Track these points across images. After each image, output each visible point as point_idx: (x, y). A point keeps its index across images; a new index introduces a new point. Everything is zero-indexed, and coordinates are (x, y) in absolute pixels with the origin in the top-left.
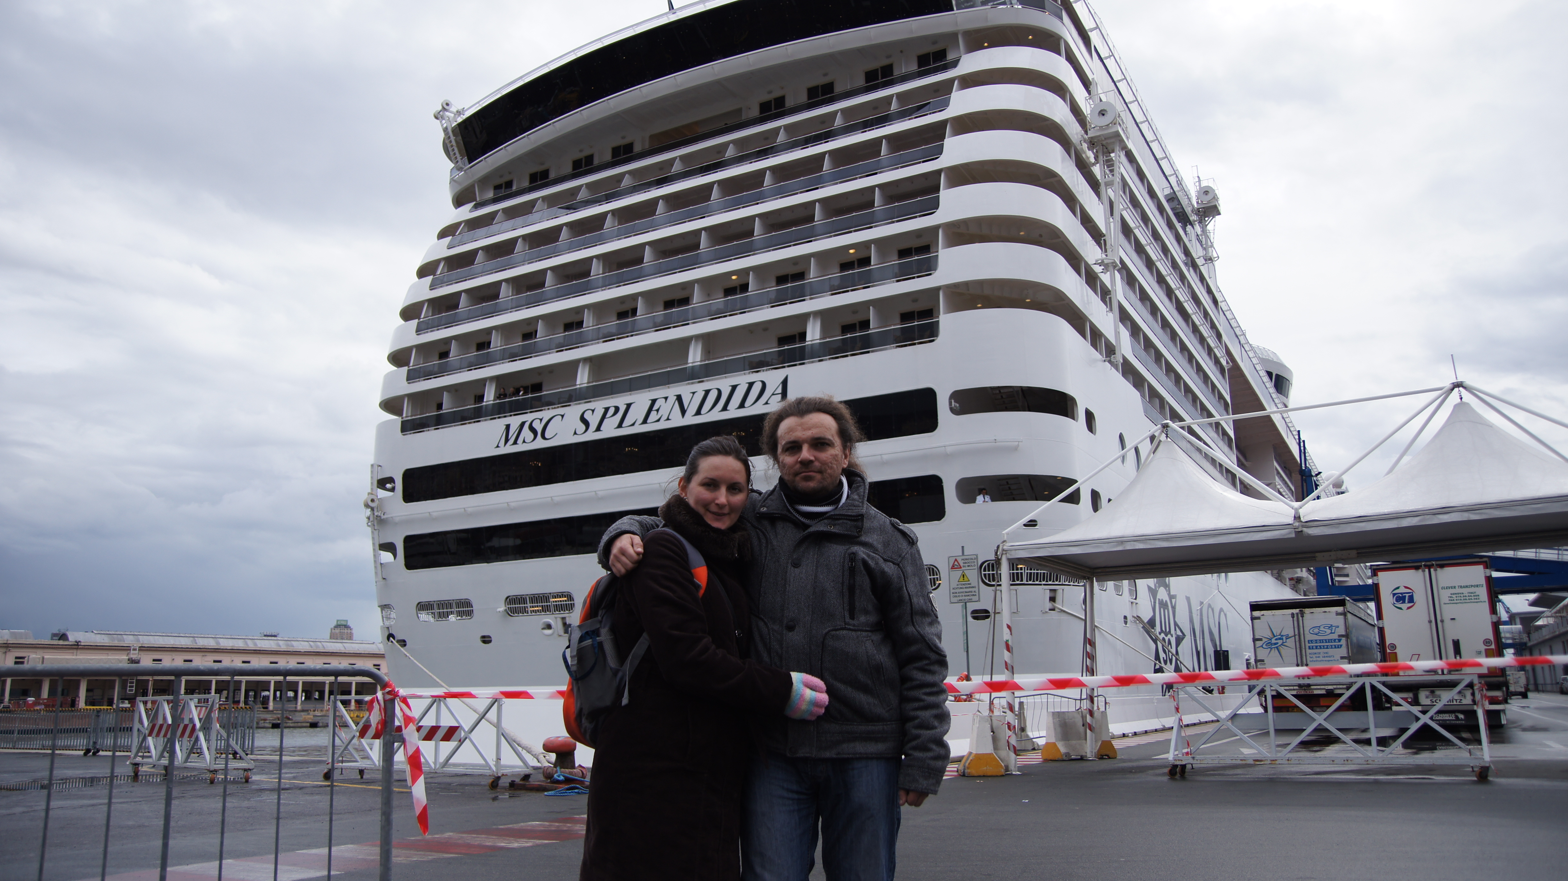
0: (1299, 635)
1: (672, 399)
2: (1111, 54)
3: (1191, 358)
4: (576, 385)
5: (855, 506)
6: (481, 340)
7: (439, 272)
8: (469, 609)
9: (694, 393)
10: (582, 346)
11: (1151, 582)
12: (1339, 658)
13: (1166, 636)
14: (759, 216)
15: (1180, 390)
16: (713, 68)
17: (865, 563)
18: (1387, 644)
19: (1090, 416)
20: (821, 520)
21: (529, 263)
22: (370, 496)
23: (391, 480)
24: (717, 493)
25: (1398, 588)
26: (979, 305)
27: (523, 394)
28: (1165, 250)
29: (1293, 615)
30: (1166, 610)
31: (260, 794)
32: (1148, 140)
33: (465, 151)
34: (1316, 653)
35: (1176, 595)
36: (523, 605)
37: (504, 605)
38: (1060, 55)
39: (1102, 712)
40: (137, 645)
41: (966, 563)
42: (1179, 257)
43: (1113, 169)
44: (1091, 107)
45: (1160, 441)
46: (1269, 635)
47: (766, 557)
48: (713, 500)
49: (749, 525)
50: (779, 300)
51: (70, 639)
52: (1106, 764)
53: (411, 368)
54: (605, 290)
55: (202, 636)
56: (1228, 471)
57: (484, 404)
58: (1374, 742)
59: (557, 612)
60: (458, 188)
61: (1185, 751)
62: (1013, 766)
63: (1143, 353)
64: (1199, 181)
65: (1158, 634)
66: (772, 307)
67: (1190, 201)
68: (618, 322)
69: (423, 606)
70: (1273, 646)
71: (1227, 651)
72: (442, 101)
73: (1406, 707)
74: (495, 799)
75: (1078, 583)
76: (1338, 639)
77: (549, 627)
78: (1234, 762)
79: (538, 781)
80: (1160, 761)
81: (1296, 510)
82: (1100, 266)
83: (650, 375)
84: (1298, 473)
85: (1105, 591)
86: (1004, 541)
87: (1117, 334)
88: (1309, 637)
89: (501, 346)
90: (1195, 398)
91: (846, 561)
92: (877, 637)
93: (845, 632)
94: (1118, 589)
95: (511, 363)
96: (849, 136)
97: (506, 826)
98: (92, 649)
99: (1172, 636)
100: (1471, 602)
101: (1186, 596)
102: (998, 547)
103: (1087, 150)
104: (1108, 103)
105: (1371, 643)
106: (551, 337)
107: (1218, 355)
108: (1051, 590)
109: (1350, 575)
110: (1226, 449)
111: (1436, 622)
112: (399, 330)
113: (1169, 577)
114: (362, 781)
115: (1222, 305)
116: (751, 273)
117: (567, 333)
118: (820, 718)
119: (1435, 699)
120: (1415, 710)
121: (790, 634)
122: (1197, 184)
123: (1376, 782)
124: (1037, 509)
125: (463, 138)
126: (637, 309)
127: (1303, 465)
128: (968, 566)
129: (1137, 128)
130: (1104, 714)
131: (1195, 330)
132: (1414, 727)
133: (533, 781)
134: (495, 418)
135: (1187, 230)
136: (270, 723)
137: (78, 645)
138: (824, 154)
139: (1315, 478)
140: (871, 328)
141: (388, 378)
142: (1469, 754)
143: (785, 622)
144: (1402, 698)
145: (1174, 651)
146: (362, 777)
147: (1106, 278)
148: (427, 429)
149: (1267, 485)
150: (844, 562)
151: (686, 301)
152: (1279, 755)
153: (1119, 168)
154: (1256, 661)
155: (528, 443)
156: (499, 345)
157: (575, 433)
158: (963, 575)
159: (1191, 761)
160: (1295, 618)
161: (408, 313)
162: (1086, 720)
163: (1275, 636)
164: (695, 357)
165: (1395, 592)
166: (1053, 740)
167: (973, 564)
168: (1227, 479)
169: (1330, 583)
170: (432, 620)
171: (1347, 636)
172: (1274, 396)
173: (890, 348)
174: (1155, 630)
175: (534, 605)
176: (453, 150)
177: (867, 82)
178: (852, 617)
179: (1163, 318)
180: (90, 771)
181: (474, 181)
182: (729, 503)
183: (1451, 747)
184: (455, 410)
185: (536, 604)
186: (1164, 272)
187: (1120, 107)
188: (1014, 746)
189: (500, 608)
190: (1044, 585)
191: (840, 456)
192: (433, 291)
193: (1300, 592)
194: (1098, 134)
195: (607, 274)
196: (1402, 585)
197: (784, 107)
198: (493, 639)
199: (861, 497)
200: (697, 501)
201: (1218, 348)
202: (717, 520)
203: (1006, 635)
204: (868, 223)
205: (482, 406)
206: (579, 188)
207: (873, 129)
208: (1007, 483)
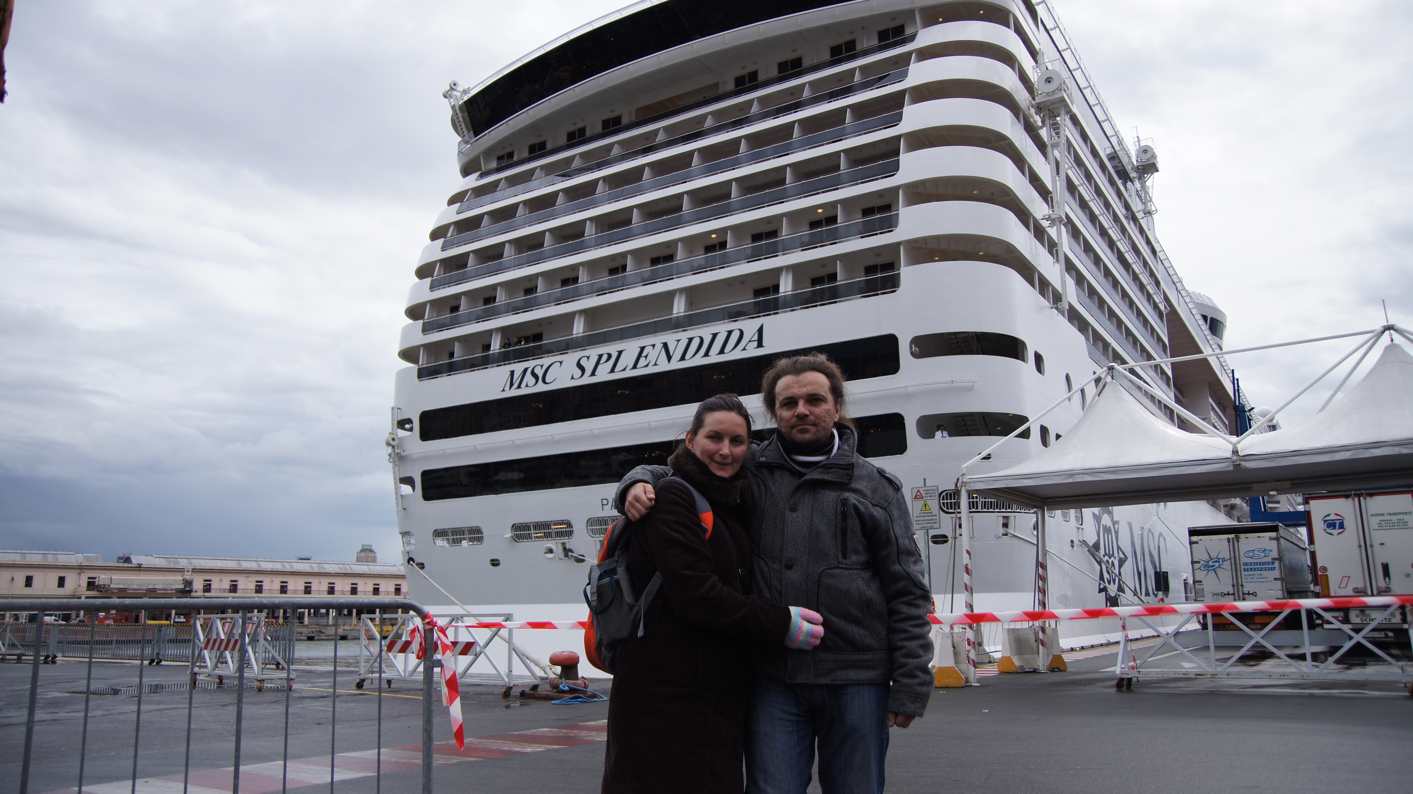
0: (1234, 559)
1: (659, 346)
2: (1056, 26)
3: (1131, 304)
4: (572, 335)
5: (845, 456)
6: (487, 295)
7: (449, 235)
8: (480, 535)
9: (678, 341)
10: (577, 300)
11: (1096, 510)
12: (1273, 580)
13: (1110, 558)
14: (736, 180)
15: (1121, 333)
16: (692, 46)
17: (856, 508)
18: (1319, 566)
19: (1038, 358)
20: (815, 469)
21: (529, 226)
22: (391, 435)
23: (409, 421)
24: (721, 445)
25: (1329, 515)
26: (937, 259)
27: (525, 343)
28: (1107, 205)
29: (1229, 540)
30: (1110, 535)
31: (302, 701)
32: (1091, 104)
33: (470, 126)
34: (1250, 575)
35: (1118, 521)
36: (528, 532)
37: (510, 532)
38: (1009, 28)
39: (1053, 629)
40: (190, 568)
41: (927, 494)
42: (1121, 212)
43: (1059, 132)
44: (1038, 75)
45: (1106, 382)
46: (1207, 558)
47: (765, 502)
48: (717, 452)
49: (750, 473)
50: (754, 256)
51: (133, 562)
52: (1057, 677)
53: (426, 321)
54: (597, 249)
55: (246, 559)
56: (1166, 407)
57: (491, 352)
58: (1309, 657)
59: (558, 538)
60: (466, 159)
61: (1132, 664)
62: (973, 678)
63: (1088, 300)
64: (1139, 141)
65: (1102, 557)
66: (748, 262)
67: (1130, 159)
68: (609, 278)
69: (439, 533)
70: (1210, 569)
71: (1167, 573)
72: (450, 82)
73: (1337, 625)
74: (508, 707)
75: (1029, 510)
76: (1271, 562)
77: (551, 551)
78: (1177, 676)
79: (546, 691)
80: (1107, 674)
81: (1235, 445)
82: (1047, 221)
83: (639, 325)
84: (1232, 408)
85: (1054, 517)
86: (963, 475)
87: (1063, 283)
88: (1244, 560)
89: (505, 301)
90: (1135, 341)
91: (839, 506)
92: (867, 574)
93: (838, 571)
94: (1065, 516)
95: (514, 316)
96: (816, 106)
97: (520, 732)
98: (152, 570)
99: (1115, 559)
100: (1400, 528)
101: (1128, 522)
102: (958, 480)
103: (1035, 115)
104: (1053, 71)
105: (1302, 565)
106: (550, 292)
107: (1157, 301)
108: (1004, 517)
109: (1281, 502)
110: (1164, 387)
111: (1366, 546)
112: (415, 288)
113: (1112, 506)
114: (390, 690)
115: (1160, 254)
116: (729, 231)
117: (564, 288)
118: (815, 648)
119: (1364, 618)
120: (1346, 628)
121: (789, 572)
122: (1137, 144)
123: (1312, 696)
124: (994, 444)
125: (469, 113)
126: (626, 265)
127: (1237, 402)
128: (930, 496)
129: (1081, 94)
130: (1055, 630)
131: (1135, 278)
132: (1347, 645)
133: (541, 691)
134: (501, 365)
135: (1127, 186)
136: (305, 636)
137: (140, 567)
138: (794, 123)
139: (1248, 413)
140: (838, 280)
141: (406, 330)
142: (1401, 671)
143: (784, 561)
144: (1333, 617)
145: (1117, 572)
146: (389, 687)
147: (1052, 232)
148: (441, 375)
149: (1203, 419)
150: (836, 507)
151: (670, 258)
152: (1219, 669)
153: (1065, 131)
154: (1194, 582)
155: (531, 387)
156: (504, 300)
157: (572, 378)
158: (925, 505)
159: (1137, 675)
160: (1231, 543)
161: (423, 272)
162: (1039, 637)
163: (1212, 559)
164: (679, 308)
165: (1326, 519)
166: (1008, 654)
167: (934, 495)
168: (1165, 414)
169: (1263, 510)
170: (447, 545)
171: (1280, 559)
172: (1209, 337)
173: (856, 299)
174: (1100, 553)
175: (537, 531)
176: (461, 125)
177: (832, 57)
178: (845, 557)
179: (1106, 268)
180: (156, 679)
181: (479, 153)
182: (732, 454)
183: (1380, 663)
184: (465, 358)
185: (539, 531)
186: (1106, 226)
187: (1065, 74)
188: (973, 660)
189: (507, 534)
190: (998, 512)
191: (832, 411)
192: (444, 252)
193: (1234, 518)
194: (1045, 99)
195: (599, 235)
196: (1332, 512)
197: (757, 81)
198: (501, 562)
199: (851, 448)
200: (703, 452)
201: (1157, 294)
202: (722, 469)
203: (966, 559)
204: (835, 185)
205: (489, 354)
206: (573, 157)
207: (838, 99)
208: (963, 419)
